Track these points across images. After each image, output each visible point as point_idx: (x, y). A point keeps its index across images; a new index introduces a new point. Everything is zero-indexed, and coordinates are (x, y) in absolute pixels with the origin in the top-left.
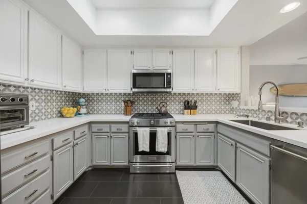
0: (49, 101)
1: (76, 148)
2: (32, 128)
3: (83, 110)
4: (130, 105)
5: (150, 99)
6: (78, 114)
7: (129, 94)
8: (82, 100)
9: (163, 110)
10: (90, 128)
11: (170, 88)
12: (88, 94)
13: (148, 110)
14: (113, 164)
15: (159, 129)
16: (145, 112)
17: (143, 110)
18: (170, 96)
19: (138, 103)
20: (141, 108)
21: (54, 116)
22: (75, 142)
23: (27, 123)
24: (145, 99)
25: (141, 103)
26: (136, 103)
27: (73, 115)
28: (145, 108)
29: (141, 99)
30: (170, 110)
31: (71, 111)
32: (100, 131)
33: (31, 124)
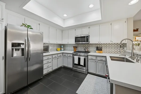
0: (54, 46)
1: (58, 59)
2: (49, 53)
3: (62, 49)
4: (75, 48)
5: (83, 46)
6: (61, 50)
7: (74, 44)
8: (62, 46)
9: (86, 50)
10: (63, 54)
11: (88, 42)
12: (63, 44)
13: (82, 50)
14: (68, 66)
15: (81, 57)
16: (81, 51)
17: (80, 50)
18: (89, 45)
19: (79, 47)
20: (80, 49)
21: (55, 50)
22: (58, 57)
23: (49, 51)
24: (81, 46)
25: (80, 47)
26: (78, 47)
27: (60, 50)
28: (81, 49)
29: (80, 46)
30: (89, 50)
31: (59, 49)
32: (65, 56)
33: (49, 52)
